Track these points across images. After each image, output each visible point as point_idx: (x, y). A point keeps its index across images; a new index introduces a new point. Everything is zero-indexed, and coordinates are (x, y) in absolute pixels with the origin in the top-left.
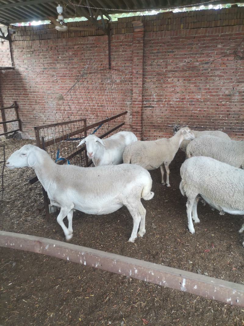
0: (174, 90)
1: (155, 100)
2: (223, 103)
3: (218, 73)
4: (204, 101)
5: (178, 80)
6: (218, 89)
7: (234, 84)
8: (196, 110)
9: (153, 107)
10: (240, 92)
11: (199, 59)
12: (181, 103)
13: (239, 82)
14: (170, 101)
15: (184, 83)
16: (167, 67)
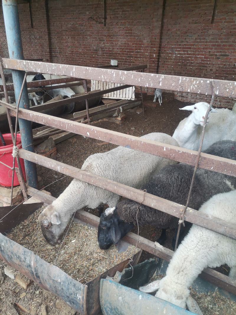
0: (67, 45)
1: (58, 52)
2: (94, 56)
3: (88, 33)
4: (84, 54)
5: (69, 37)
6: (90, 45)
7: (98, 42)
8: (80, 61)
9: (58, 57)
10: (102, 48)
11: (78, 23)
12: (72, 55)
13: (100, 41)
14: (66, 53)
15: (72, 40)
16: (62, 28)
